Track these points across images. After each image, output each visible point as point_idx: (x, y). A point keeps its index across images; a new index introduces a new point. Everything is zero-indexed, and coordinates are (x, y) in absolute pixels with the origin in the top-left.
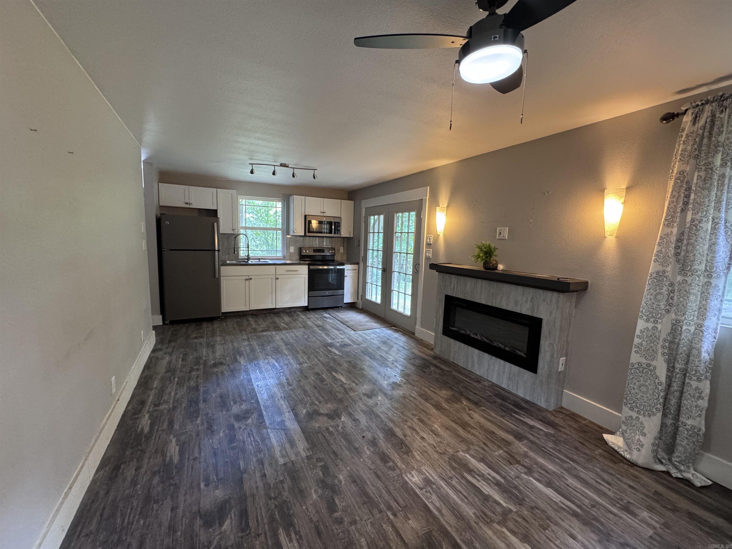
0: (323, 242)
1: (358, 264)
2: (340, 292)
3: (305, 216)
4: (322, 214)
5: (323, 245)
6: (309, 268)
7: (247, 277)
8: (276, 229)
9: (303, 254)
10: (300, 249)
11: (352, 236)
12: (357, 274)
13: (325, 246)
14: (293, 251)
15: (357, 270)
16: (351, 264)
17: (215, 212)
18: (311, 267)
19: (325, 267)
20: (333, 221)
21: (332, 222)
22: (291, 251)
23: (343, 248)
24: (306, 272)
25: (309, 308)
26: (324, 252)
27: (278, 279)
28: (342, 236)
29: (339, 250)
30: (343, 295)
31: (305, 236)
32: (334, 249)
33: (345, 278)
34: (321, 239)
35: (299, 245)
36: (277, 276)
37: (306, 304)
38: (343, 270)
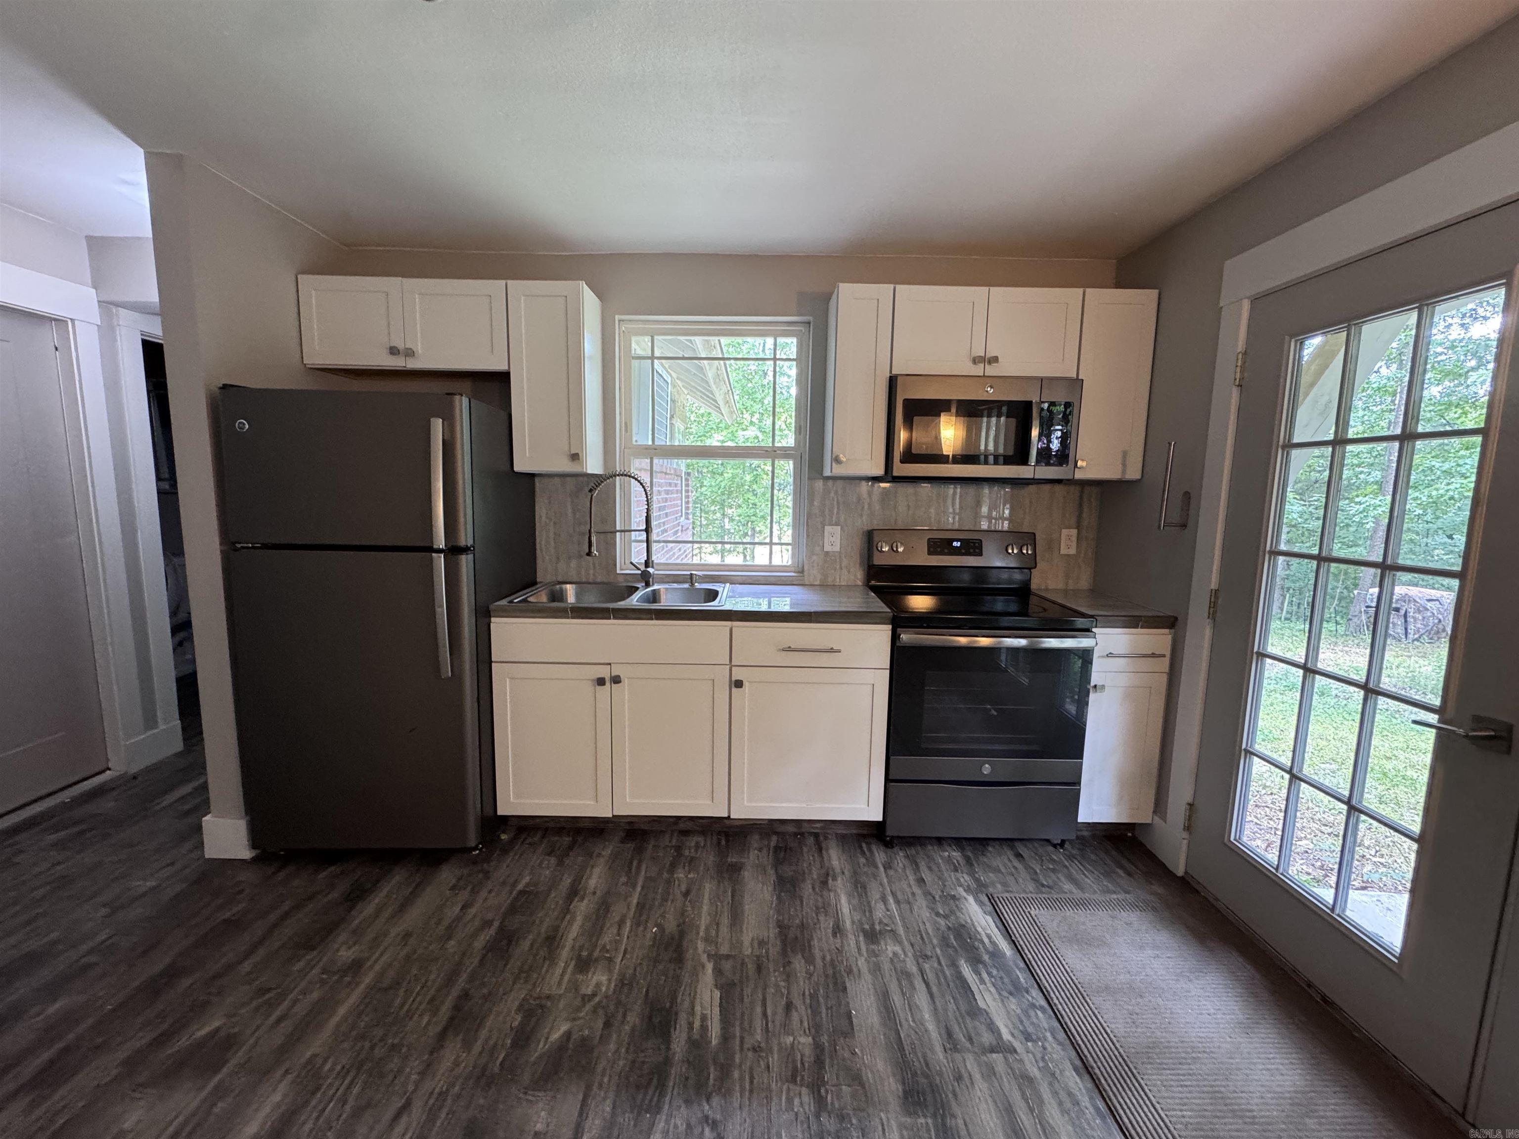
0: (978, 504)
1: (1171, 622)
2: (1058, 765)
3: (893, 381)
4: (978, 370)
5: (977, 516)
6: (895, 637)
7: (604, 672)
8: (773, 453)
9: (878, 560)
10: (870, 538)
11: (1133, 473)
12: (1164, 678)
13: (984, 525)
14: (837, 548)
15: (1167, 660)
16: (1133, 622)
17: (502, 379)
18: (906, 637)
19: (984, 642)
20: (1035, 399)
21: (1028, 405)
22: (827, 548)
23: (1074, 532)
24: (884, 658)
25: (890, 832)
26: (980, 554)
27: (739, 684)
28: (1079, 475)
29: (1053, 544)
30: (1079, 784)
31: (888, 476)
32: (1030, 538)
33: (1092, 697)
34: (971, 490)
35: (863, 523)
36: (738, 674)
37: (876, 814)
38: (1086, 656)
